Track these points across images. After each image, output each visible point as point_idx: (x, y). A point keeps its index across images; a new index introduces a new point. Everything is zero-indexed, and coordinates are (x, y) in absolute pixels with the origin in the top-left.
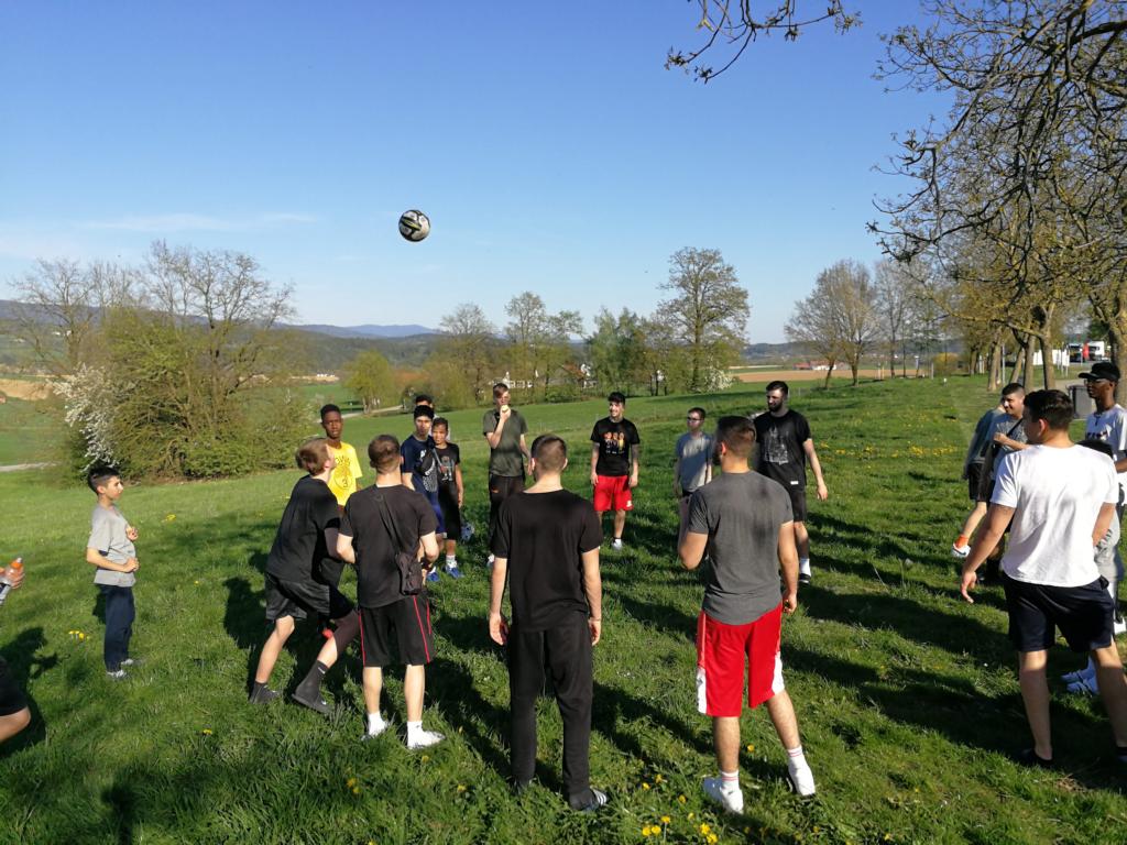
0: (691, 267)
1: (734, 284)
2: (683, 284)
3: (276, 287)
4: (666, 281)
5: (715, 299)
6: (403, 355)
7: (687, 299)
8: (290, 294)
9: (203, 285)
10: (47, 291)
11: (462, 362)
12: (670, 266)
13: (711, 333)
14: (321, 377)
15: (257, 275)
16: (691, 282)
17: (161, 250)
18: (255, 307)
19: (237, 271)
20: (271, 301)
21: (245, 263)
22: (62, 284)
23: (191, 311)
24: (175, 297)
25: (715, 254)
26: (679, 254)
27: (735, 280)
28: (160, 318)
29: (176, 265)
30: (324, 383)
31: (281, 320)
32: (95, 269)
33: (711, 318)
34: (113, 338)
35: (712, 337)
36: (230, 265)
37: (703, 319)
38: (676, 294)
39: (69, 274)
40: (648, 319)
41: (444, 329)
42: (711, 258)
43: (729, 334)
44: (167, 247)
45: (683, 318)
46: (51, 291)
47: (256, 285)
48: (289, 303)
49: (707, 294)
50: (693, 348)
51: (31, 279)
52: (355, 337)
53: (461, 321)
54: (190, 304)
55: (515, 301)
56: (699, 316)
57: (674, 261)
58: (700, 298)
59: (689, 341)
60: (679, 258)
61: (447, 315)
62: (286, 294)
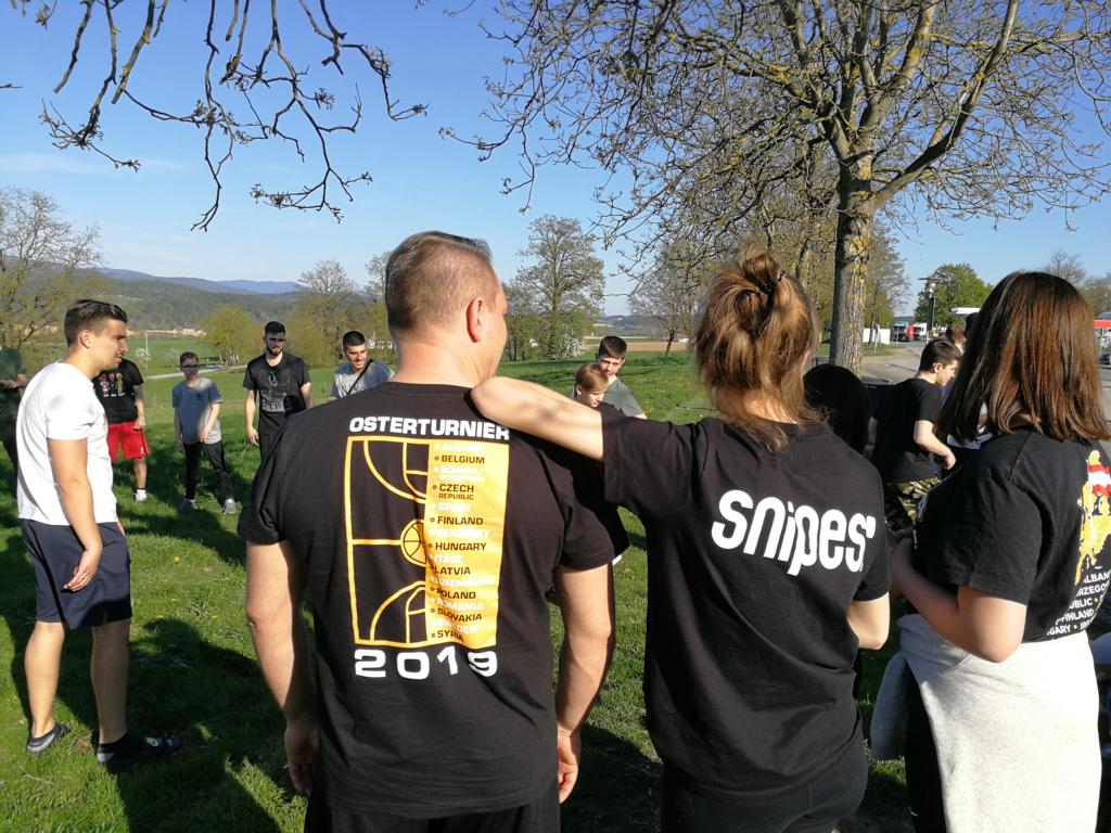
0: (551, 235)
1: (591, 254)
2: (543, 253)
3: (79, 229)
4: (525, 248)
5: (572, 267)
7: (546, 267)
8: (94, 239)
11: (322, 320)
12: (530, 233)
13: (568, 301)
14: (187, 332)
15: (52, 216)
16: (549, 250)
18: (57, 250)
19: (30, 209)
20: (72, 245)
21: (40, 202)
25: (574, 223)
26: (538, 221)
27: (592, 250)
31: (82, 265)
33: (568, 287)
35: (568, 306)
36: (22, 204)
37: (560, 287)
38: (535, 261)
40: (508, 284)
42: (569, 227)
43: (585, 303)
45: (541, 285)
47: (55, 226)
48: (94, 248)
49: (565, 262)
50: (550, 315)
53: (321, 278)
55: (375, 260)
56: (557, 285)
57: (534, 228)
58: (558, 267)
59: (547, 308)
60: (538, 225)
61: (306, 272)
62: (90, 238)
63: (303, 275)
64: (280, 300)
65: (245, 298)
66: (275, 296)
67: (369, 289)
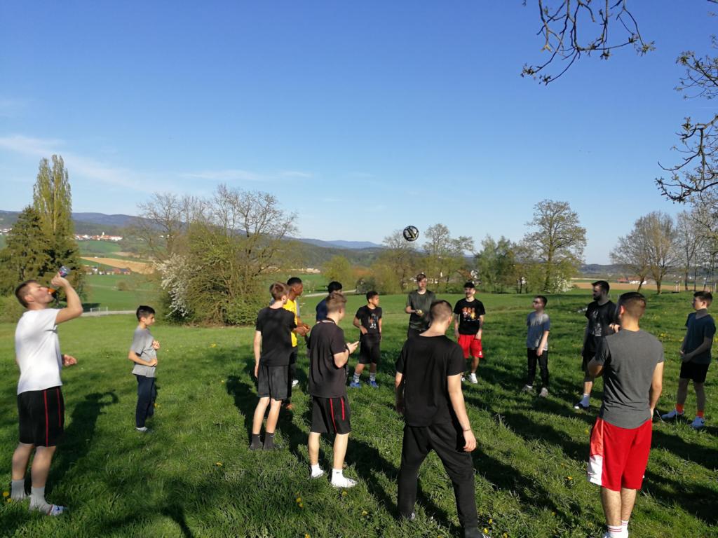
0: (548, 212)
1: (576, 224)
2: (542, 223)
3: (287, 214)
4: (531, 220)
5: (563, 233)
6: (359, 259)
7: (544, 233)
8: (294, 219)
9: (244, 212)
10: (158, 211)
11: (394, 265)
12: (534, 211)
13: (559, 255)
14: (309, 270)
15: (276, 207)
16: (547, 222)
17: (223, 190)
18: (273, 226)
19: (265, 204)
20: (283, 222)
21: (270, 199)
22: (167, 208)
23: (237, 226)
24: (228, 217)
25: (565, 205)
26: (540, 204)
27: (577, 222)
28: (219, 230)
29: (230, 199)
30: (312, 273)
31: (288, 234)
32: (185, 200)
33: (560, 246)
34: (192, 239)
35: (560, 258)
36: (261, 200)
37: (554, 246)
38: (537, 229)
39: (171, 201)
40: (517, 244)
41: (385, 244)
42: (562, 207)
43: (572, 256)
44: (226, 188)
45: (541, 244)
46: (160, 211)
47: (275, 212)
48: (293, 224)
49: (558, 230)
50: (547, 264)
51: (150, 204)
52: (332, 247)
53: (396, 240)
54: (236, 223)
55: (430, 229)
56: (552, 244)
57: (537, 208)
58: (553, 232)
59: (544, 259)
60: (540, 206)
61: (388, 236)
62: (292, 218)
63: (386, 238)
64: (362, 252)
66: (358, 250)
67: (425, 247)
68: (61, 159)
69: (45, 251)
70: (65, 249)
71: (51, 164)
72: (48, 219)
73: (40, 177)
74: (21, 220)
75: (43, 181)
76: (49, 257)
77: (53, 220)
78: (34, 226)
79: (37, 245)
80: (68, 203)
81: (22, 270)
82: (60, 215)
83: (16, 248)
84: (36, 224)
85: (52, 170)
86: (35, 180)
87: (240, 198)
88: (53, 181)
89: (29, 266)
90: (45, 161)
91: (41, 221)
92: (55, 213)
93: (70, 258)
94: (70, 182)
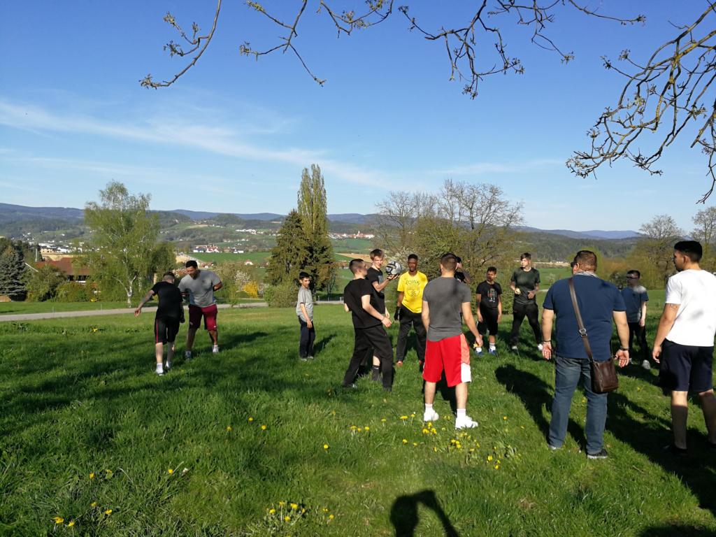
3: (513, 204)
8: (520, 209)
9: (470, 205)
10: (393, 209)
14: (558, 263)
15: (499, 198)
17: (449, 184)
19: (489, 195)
20: (508, 213)
21: (494, 191)
22: (400, 205)
23: (462, 218)
24: (455, 211)
28: (445, 223)
29: (455, 193)
30: (560, 267)
32: (417, 197)
34: (420, 233)
36: (485, 192)
39: (404, 199)
44: (453, 182)
46: (395, 208)
47: (500, 203)
51: (386, 203)
54: (460, 214)
55: (701, 214)
61: (645, 223)
62: (518, 208)
63: (643, 226)
64: (622, 243)
65: (598, 242)
66: (618, 240)
67: (694, 234)
68: (319, 168)
69: (306, 248)
70: (321, 246)
71: (311, 173)
72: (308, 220)
73: (302, 185)
74: (288, 221)
75: (305, 188)
76: (308, 252)
77: (313, 221)
78: (297, 227)
79: (300, 243)
80: (324, 206)
81: (288, 264)
82: (317, 217)
83: (284, 245)
84: (299, 225)
85: (311, 178)
86: (299, 187)
87: (466, 191)
88: (312, 187)
89: (293, 260)
90: (306, 170)
91: (302, 222)
92: (314, 215)
93: (325, 253)
94: (326, 187)
